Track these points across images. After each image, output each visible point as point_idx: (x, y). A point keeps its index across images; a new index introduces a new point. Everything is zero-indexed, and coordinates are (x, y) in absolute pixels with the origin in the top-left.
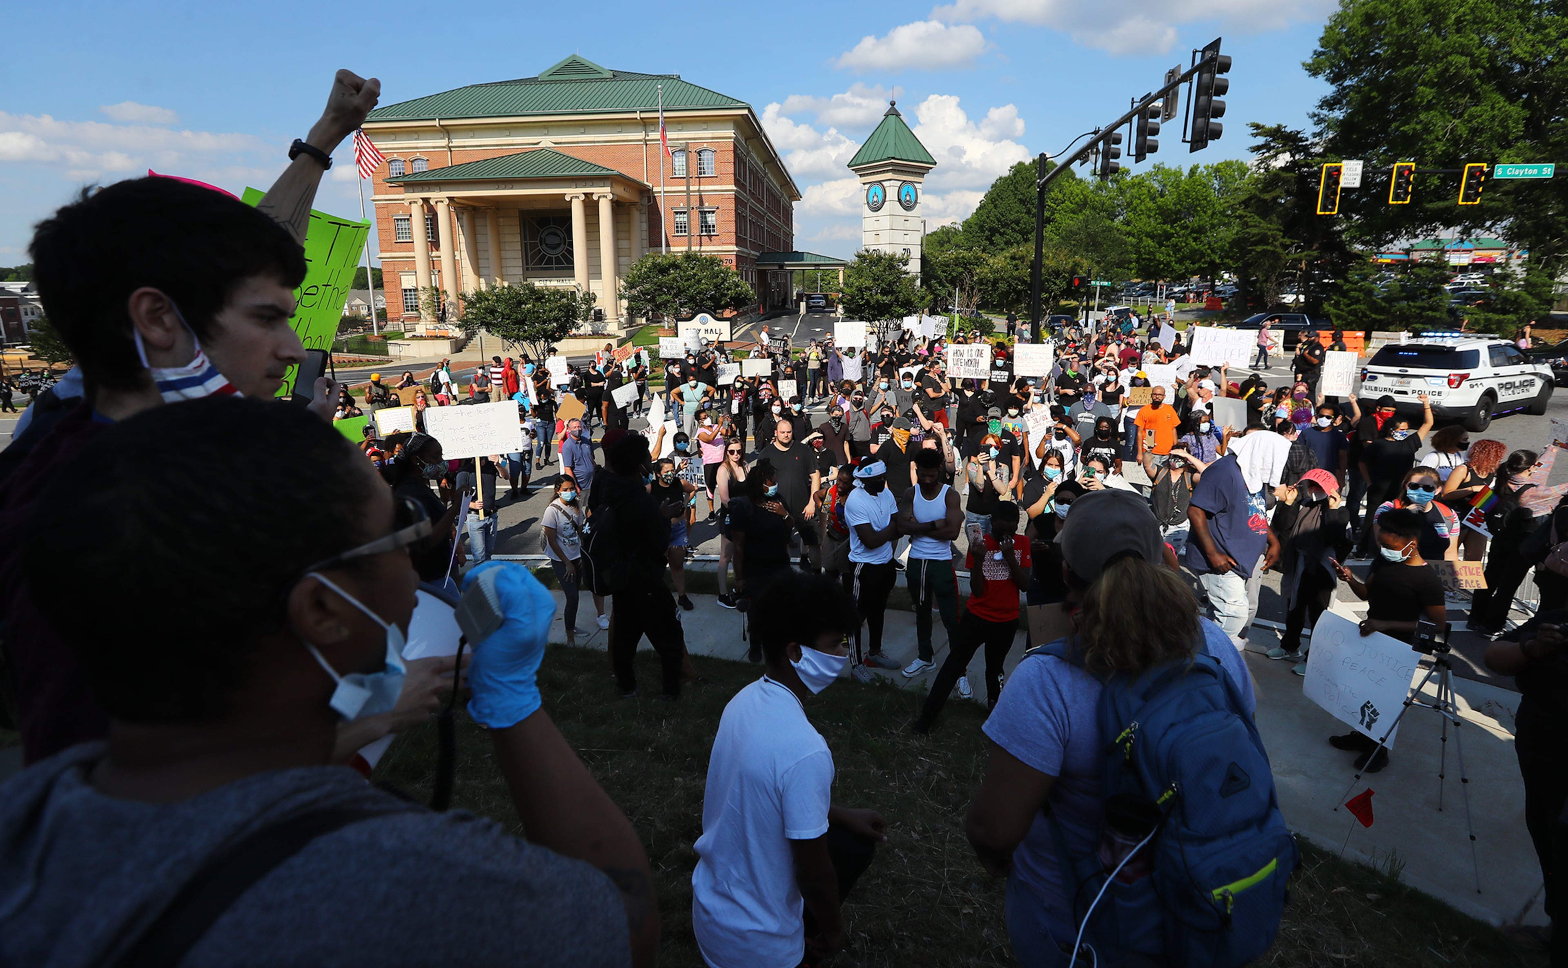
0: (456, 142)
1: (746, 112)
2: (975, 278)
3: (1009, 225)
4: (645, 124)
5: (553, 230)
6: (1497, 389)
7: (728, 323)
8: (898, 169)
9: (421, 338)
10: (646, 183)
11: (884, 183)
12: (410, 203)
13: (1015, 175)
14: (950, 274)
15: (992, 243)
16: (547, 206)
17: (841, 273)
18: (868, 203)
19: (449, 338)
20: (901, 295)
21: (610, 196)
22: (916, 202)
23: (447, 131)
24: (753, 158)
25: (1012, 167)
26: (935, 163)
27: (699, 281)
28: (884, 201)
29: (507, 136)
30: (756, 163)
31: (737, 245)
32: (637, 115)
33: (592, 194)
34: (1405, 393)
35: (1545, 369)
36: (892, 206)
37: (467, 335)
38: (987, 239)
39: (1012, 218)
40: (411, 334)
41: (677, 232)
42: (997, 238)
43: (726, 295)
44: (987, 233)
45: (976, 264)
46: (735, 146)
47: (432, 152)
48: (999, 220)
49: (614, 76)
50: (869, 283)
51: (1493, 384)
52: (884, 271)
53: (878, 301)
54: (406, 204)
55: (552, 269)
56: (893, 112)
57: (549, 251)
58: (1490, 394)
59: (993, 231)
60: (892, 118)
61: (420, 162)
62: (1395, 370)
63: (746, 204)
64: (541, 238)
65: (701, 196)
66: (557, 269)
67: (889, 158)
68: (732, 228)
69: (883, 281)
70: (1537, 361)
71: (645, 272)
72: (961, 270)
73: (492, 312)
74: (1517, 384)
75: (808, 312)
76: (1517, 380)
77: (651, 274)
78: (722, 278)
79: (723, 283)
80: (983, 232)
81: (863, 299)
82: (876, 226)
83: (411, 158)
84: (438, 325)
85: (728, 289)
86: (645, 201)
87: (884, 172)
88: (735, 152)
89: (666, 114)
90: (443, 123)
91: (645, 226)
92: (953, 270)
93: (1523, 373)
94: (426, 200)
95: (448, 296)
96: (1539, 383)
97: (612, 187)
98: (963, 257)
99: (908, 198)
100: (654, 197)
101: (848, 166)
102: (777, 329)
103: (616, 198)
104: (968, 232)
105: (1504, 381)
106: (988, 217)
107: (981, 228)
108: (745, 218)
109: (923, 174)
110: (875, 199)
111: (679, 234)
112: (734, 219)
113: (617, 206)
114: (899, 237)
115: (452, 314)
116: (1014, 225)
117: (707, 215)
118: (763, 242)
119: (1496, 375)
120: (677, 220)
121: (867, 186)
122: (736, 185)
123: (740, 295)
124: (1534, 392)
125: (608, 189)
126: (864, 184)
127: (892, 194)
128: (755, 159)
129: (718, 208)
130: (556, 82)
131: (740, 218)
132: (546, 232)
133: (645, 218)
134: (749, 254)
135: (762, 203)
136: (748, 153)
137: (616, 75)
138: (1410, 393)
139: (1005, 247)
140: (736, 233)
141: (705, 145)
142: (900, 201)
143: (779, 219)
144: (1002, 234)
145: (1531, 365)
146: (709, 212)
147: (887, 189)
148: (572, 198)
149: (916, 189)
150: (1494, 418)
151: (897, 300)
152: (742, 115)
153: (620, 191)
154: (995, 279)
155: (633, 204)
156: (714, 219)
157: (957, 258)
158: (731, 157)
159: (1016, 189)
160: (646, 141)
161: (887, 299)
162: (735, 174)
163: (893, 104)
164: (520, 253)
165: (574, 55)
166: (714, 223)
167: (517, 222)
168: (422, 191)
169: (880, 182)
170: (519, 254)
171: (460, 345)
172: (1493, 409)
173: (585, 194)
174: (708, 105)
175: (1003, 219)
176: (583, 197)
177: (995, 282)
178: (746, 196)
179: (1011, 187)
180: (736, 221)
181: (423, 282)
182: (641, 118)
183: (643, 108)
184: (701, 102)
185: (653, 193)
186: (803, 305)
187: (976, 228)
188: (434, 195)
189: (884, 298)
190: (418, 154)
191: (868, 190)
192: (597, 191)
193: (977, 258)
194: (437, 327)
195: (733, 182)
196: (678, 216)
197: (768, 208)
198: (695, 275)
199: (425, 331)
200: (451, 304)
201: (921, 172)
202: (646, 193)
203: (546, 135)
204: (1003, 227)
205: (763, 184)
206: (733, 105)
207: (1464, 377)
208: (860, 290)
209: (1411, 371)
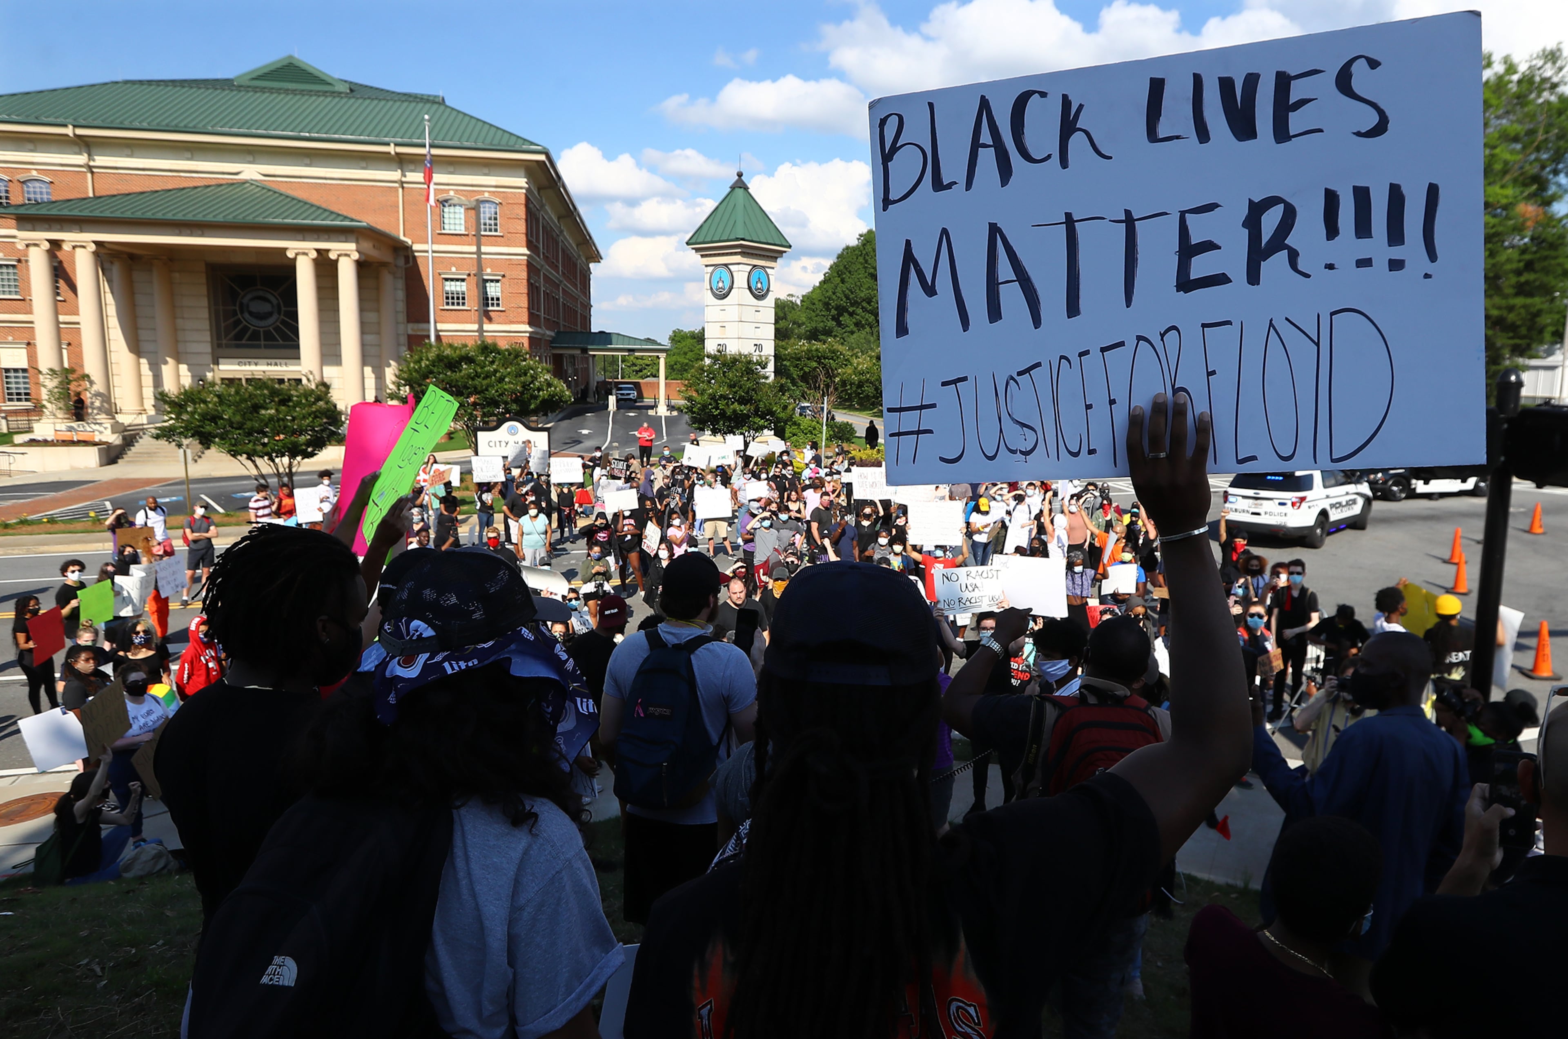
0: (100, 160)
1: (542, 158)
2: (837, 379)
3: (859, 304)
4: (402, 162)
5: (261, 293)
6: (1328, 508)
7: (546, 434)
8: (747, 252)
9: (45, 443)
10: (402, 238)
11: (730, 267)
12: (27, 246)
13: (864, 245)
14: (802, 369)
15: (839, 324)
16: (251, 260)
17: (662, 362)
18: (711, 288)
19: (95, 444)
20: (761, 405)
21: (356, 256)
22: (768, 290)
23: (86, 145)
24: (547, 213)
25: (861, 235)
26: (790, 247)
27: (501, 380)
28: (731, 288)
29: (188, 159)
30: (551, 218)
31: (530, 324)
32: (391, 149)
33: (328, 251)
34: (1258, 514)
35: (1364, 488)
36: (740, 294)
37: (124, 438)
38: (833, 319)
39: (862, 295)
40: (26, 437)
41: (448, 304)
42: (845, 319)
43: (536, 397)
44: (833, 312)
45: (832, 359)
46: (527, 199)
47: (57, 173)
48: (847, 298)
49: (352, 90)
50: (724, 390)
51: (1325, 504)
52: (742, 377)
53: (735, 411)
54: (21, 246)
55: (259, 347)
56: (740, 185)
57: (255, 322)
58: (1324, 513)
59: (841, 310)
60: (740, 192)
61: (37, 184)
62: (1250, 492)
63: (539, 271)
64: (241, 304)
65: (479, 259)
66: (266, 347)
67: (737, 239)
68: (524, 302)
69: (741, 387)
70: (1358, 482)
71: (427, 366)
72: (815, 364)
73: (214, 418)
74: (1344, 503)
75: (619, 407)
76: (1343, 500)
77: (435, 370)
78: (532, 376)
79: (532, 382)
80: (829, 310)
81: (717, 408)
82: (722, 316)
83: (22, 177)
84: (74, 425)
85: (539, 390)
86: (401, 262)
87: (731, 254)
88: (527, 206)
89: (435, 151)
90: (80, 132)
91: (401, 294)
92: (806, 365)
93: (1347, 493)
94: (56, 245)
95: (92, 383)
96: (1360, 502)
97: (357, 242)
98: (817, 350)
99: (759, 286)
100: (415, 258)
101: (687, 243)
102: (585, 432)
103: (363, 258)
104: (810, 309)
105: (1334, 501)
106: (834, 293)
107: (827, 305)
108: (538, 289)
109: (776, 258)
110: (721, 285)
111: (450, 307)
112: (526, 291)
113: (362, 266)
114: (748, 330)
115: (99, 409)
116: (864, 304)
117: (488, 284)
118: (558, 318)
119: (1328, 497)
120: (447, 288)
121: (710, 269)
122: (528, 248)
123: (553, 396)
124: (1357, 509)
125: (352, 246)
126: (706, 266)
127: (741, 279)
128: (550, 214)
129: (504, 276)
130: (263, 90)
131: (533, 290)
132: (249, 296)
133: (401, 284)
134: (544, 335)
135: (556, 268)
136: (542, 206)
137: (354, 90)
138: (1263, 513)
139: (855, 329)
140: (529, 309)
141: (486, 195)
142: (750, 288)
143: (575, 286)
144: (851, 314)
145: (1353, 486)
146: (492, 281)
147: (734, 274)
148: (297, 254)
149: (768, 275)
150: (1329, 534)
151: (757, 410)
152: (537, 162)
153: (367, 246)
154: (860, 382)
155: (384, 264)
156: (499, 289)
157: (809, 351)
158: (521, 212)
159: (866, 261)
160: (402, 183)
161: (744, 409)
162: (527, 235)
163: (740, 175)
164: (207, 322)
165: (291, 57)
166: (499, 295)
167: (203, 279)
168: (49, 230)
169: (726, 265)
170: (206, 325)
171: (113, 454)
172: (1327, 527)
173: (318, 251)
174: (491, 144)
175: (852, 296)
176: (314, 254)
177: (860, 385)
178: (540, 261)
179: (861, 260)
180: (528, 294)
181: (47, 360)
182: (397, 154)
183: (399, 140)
184: (481, 139)
185: (413, 252)
186: (612, 400)
187: (819, 306)
188: (69, 237)
189: (742, 407)
190: (34, 173)
191: (711, 274)
192: (335, 248)
193: (834, 352)
194: (72, 427)
195: (524, 243)
196: (447, 283)
197: (563, 273)
198: (496, 371)
199: (53, 432)
200: (98, 394)
201: (774, 256)
202: (403, 252)
203: (250, 163)
204: (852, 305)
205: (557, 243)
206: (525, 147)
207: (1303, 499)
208: (713, 397)
209: (1263, 493)
